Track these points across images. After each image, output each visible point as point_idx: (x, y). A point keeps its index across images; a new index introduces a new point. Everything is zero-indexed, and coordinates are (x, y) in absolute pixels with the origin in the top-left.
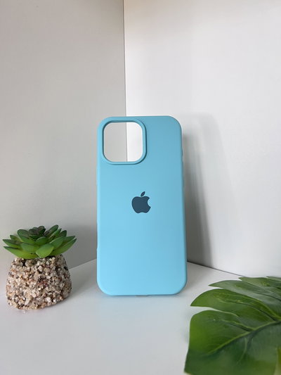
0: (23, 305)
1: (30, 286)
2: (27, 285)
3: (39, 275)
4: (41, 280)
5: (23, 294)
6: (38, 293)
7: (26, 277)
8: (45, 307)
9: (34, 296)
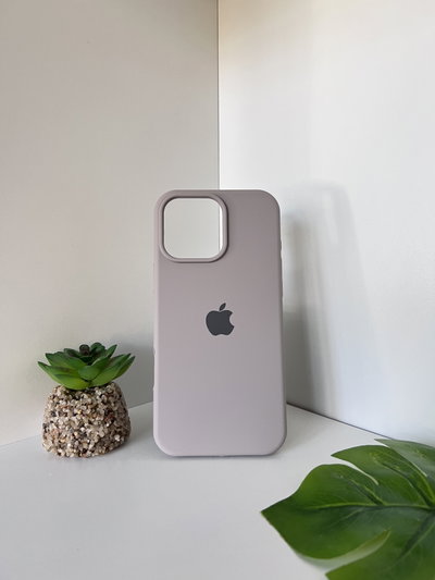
0: (85, 451)
1: (96, 423)
2: (90, 423)
3: (105, 407)
4: (109, 412)
5: (85, 434)
6: (106, 431)
7: (88, 411)
8: (115, 449)
9: (102, 436)
